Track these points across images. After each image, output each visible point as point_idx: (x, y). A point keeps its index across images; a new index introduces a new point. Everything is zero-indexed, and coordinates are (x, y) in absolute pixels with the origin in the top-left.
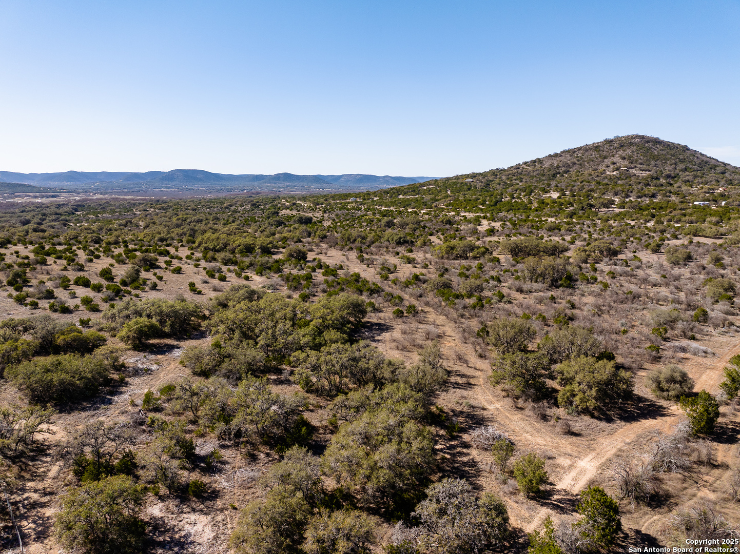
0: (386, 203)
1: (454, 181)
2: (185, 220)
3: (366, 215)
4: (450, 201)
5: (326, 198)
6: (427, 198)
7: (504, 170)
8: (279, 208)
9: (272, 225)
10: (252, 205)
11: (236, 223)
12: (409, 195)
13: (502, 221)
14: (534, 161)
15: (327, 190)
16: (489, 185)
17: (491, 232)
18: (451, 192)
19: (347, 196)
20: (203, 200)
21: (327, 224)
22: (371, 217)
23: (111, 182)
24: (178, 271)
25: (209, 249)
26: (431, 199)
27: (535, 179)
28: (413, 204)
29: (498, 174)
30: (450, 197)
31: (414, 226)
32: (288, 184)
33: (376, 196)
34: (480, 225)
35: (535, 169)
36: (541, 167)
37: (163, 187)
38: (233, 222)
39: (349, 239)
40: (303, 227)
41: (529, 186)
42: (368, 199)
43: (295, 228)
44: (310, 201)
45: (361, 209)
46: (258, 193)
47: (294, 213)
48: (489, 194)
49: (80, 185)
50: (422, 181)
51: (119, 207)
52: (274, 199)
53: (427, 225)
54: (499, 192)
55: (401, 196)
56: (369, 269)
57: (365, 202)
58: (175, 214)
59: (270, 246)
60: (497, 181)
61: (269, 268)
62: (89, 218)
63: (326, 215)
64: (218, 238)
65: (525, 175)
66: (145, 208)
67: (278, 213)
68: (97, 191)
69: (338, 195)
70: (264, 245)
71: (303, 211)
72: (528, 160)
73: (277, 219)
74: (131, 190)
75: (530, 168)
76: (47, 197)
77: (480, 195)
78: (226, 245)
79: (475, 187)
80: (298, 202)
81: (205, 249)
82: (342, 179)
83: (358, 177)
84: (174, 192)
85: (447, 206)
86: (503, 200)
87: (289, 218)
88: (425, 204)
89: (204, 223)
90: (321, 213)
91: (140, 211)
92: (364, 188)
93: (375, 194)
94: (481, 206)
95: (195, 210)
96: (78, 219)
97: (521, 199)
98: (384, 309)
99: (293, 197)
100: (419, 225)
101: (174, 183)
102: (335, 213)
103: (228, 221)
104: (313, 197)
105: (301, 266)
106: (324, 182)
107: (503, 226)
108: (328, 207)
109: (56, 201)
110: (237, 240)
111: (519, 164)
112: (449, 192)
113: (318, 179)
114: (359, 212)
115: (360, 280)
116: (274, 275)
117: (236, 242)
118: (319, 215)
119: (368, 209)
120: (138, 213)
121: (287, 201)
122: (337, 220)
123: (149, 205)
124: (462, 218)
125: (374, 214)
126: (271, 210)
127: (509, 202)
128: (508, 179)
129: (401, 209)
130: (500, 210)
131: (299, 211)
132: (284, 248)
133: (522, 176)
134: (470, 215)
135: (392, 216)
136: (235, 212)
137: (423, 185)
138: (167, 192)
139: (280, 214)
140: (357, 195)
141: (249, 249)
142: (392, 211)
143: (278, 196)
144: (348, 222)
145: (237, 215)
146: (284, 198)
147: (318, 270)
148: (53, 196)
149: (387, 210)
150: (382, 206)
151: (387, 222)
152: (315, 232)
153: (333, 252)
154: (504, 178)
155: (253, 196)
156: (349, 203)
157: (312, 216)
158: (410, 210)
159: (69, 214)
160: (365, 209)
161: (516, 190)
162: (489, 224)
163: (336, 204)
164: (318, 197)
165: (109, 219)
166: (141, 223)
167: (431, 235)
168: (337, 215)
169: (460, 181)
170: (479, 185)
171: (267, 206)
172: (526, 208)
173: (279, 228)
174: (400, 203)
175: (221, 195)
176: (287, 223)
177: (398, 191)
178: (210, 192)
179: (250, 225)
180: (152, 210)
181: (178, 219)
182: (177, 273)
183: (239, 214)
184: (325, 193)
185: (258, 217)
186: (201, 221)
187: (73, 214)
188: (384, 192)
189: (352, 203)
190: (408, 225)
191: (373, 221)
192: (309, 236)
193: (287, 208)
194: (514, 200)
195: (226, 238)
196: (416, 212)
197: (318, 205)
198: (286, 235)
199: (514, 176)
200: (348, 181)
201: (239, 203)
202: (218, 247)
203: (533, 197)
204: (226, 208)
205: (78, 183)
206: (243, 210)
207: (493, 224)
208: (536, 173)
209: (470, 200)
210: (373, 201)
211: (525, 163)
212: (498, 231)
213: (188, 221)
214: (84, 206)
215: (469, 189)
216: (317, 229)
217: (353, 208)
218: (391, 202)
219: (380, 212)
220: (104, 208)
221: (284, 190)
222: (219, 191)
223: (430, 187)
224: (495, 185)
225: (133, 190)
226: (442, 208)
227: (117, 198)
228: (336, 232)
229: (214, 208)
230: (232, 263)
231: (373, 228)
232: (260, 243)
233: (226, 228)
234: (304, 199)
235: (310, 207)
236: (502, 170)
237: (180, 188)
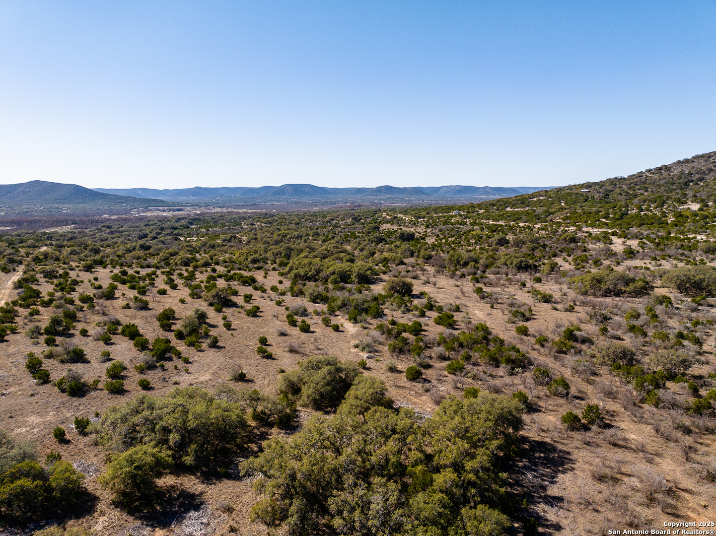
0: (493, 216)
1: (568, 191)
2: (286, 236)
3: (473, 231)
4: (567, 213)
5: (428, 210)
6: (539, 210)
7: (624, 178)
8: (380, 222)
9: (372, 242)
10: (354, 219)
11: (336, 239)
12: (518, 208)
13: (637, 238)
14: (660, 169)
15: (426, 201)
16: (608, 195)
17: (631, 253)
18: (565, 203)
19: (450, 209)
20: (307, 214)
21: (431, 241)
22: (479, 232)
23: (230, 196)
24: (254, 313)
25: (300, 276)
26: (545, 212)
27: (662, 188)
28: (524, 218)
29: (618, 183)
30: (565, 209)
31: (533, 245)
32: (389, 196)
33: (481, 209)
34: (611, 243)
35: (662, 177)
36: (670, 175)
37: (274, 201)
38: (333, 238)
39: (458, 262)
40: (406, 245)
41: (660, 197)
42: (473, 212)
43: (396, 246)
44: (411, 214)
45: (465, 224)
46: (360, 206)
47: (395, 227)
48: (611, 205)
49: (204, 199)
50: (531, 192)
51: (230, 221)
52: (375, 212)
53: (547, 243)
54: (623, 203)
55: (508, 209)
56: (494, 311)
57: (470, 215)
58: (278, 229)
59: (368, 272)
60: (618, 191)
61: (366, 311)
62: (201, 231)
63: (429, 230)
64: (310, 264)
65: (650, 184)
66: (252, 222)
67: (378, 228)
68: (217, 205)
69: (440, 207)
70: (362, 272)
71: (405, 226)
72: (653, 167)
73: (378, 234)
74: (246, 204)
75: (655, 177)
76: (174, 211)
77: (601, 207)
78: (318, 272)
79: (593, 197)
80: (399, 215)
81: (296, 275)
82: (441, 191)
83: (457, 188)
84: (284, 205)
85: (564, 220)
86: (629, 212)
87: (391, 233)
88: (538, 218)
89: (303, 239)
90: (423, 227)
91: (247, 225)
92: (465, 199)
93: (480, 206)
94: (604, 220)
95: (298, 224)
96: (190, 233)
97: (651, 211)
98: (542, 403)
99: (394, 210)
100: (538, 243)
101: (284, 197)
102: (438, 228)
103: (328, 237)
104: (414, 210)
105: (406, 306)
106: (423, 193)
107: (642, 245)
108: (431, 221)
109: (178, 215)
110: (331, 265)
111: (641, 172)
112: (563, 204)
113: (418, 191)
114: (465, 227)
115: (490, 337)
116: (371, 321)
117: (330, 269)
118: (421, 229)
119: (474, 224)
120: (246, 227)
121: (388, 214)
122: (441, 237)
123: (257, 219)
124: (586, 235)
125: (482, 229)
126: (371, 225)
127: (637, 215)
128: (630, 188)
129: (512, 223)
130: (630, 226)
131: (400, 226)
132: (384, 273)
133: (646, 186)
134: (595, 231)
135: (503, 232)
136: (336, 226)
137: (532, 196)
138: (276, 206)
139: (381, 229)
140: (460, 208)
141: (344, 277)
142: (501, 225)
143: (379, 209)
144: (453, 239)
145: (337, 230)
146: (385, 211)
147: (428, 313)
148: (179, 210)
149: (496, 225)
150: (489, 219)
151: (499, 240)
152: (419, 251)
153: (443, 281)
154: (624, 187)
155: (356, 208)
156: (452, 216)
157: (414, 231)
158: (521, 225)
159: (184, 227)
160: (470, 223)
161: (645, 201)
162: (624, 242)
163: (439, 217)
164: (420, 210)
165: (217, 233)
166: (245, 238)
167: (555, 256)
168: (441, 230)
169: (575, 191)
170: (597, 196)
171: (368, 220)
172: (662, 223)
173: (380, 246)
174: (510, 216)
175: (326, 208)
176: (388, 240)
177: (505, 203)
178: (316, 205)
179: (349, 241)
180: (259, 224)
181: (279, 235)
182: (252, 316)
183: (340, 229)
184: (425, 205)
185: (358, 233)
186: (301, 237)
187: (188, 227)
188: (490, 205)
189: (455, 216)
190: (524, 243)
191: (481, 238)
192: (412, 256)
193: (387, 222)
194: (642, 213)
195: (320, 262)
196: (529, 227)
197: (420, 218)
198: (385, 254)
199: (637, 185)
200: (447, 192)
201: (341, 217)
202: (310, 273)
203: (666, 209)
204: (328, 222)
205: (202, 197)
206: (344, 225)
207: (629, 242)
208: (664, 181)
209: (590, 213)
210: (478, 214)
211: (649, 171)
212: (638, 252)
213: (289, 236)
214: (200, 220)
215: (586, 200)
216: (421, 248)
217: (458, 223)
218: (499, 216)
219: (489, 227)
220: (216, 221)
221: (386, 202)
222: (324, 204)
223: (541, 198)
224: (616, 195)
225: (247, 204)
226: (559, 222)
227: (230, 212)
228: (442, 251)
229: (316, 222)
230: (322, 300)
231: (483, 246)
232: (356, 270)
233: (324, 247)
234: (405, 212)
235: (412, 221)
236: (621, 179)
237: (290, 201)
